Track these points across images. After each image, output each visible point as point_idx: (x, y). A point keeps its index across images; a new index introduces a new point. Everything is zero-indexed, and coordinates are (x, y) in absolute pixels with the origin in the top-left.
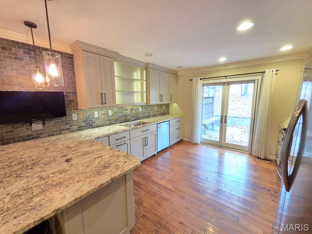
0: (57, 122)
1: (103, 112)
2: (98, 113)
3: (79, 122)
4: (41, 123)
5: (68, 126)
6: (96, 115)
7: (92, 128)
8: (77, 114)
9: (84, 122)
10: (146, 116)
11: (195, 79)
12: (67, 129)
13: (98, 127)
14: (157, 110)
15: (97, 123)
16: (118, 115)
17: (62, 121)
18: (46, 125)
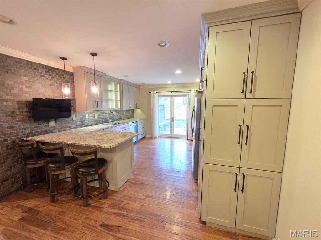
0: (63, 121)
1: (91, 115)
2: (88, 115)
4: (54, 121)
5: (69, 125)
6: (87, 117)
7: (85, 126)
8: (76, 116)
9: (79, 121)
10: (119, 119)
11: (153, 92)
12: (69, 127)
13: (88, 126)
14: (126, 114)
15: (88, 123)
16: (101, 117)
17: (66, 121)
18: (57, 123)
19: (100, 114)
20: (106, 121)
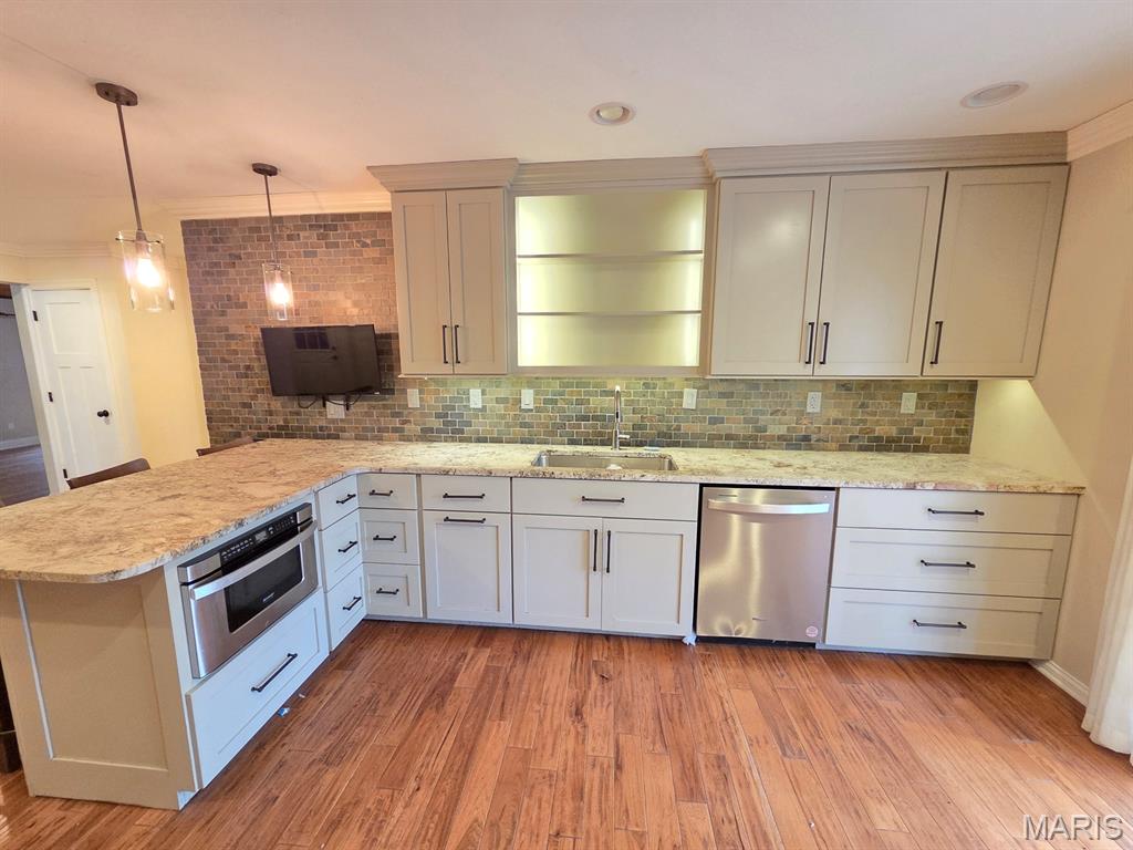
0: (374, 407)
1: (503, 392)
2: (483, 393)
3: (424, 415)
4: (342, 402)
5: (397, 423)
6: (476, 399)
7: (462, 440)
8: (421, 391)
9: (438, 416)
12: (395, 430)
13: (481, 440)
14: (834, 414)
15: (480, 426)
16: (563, 410)
17: (385, 406)
18: (352, 409)
19: (562, 394)
20: (601, 434)
